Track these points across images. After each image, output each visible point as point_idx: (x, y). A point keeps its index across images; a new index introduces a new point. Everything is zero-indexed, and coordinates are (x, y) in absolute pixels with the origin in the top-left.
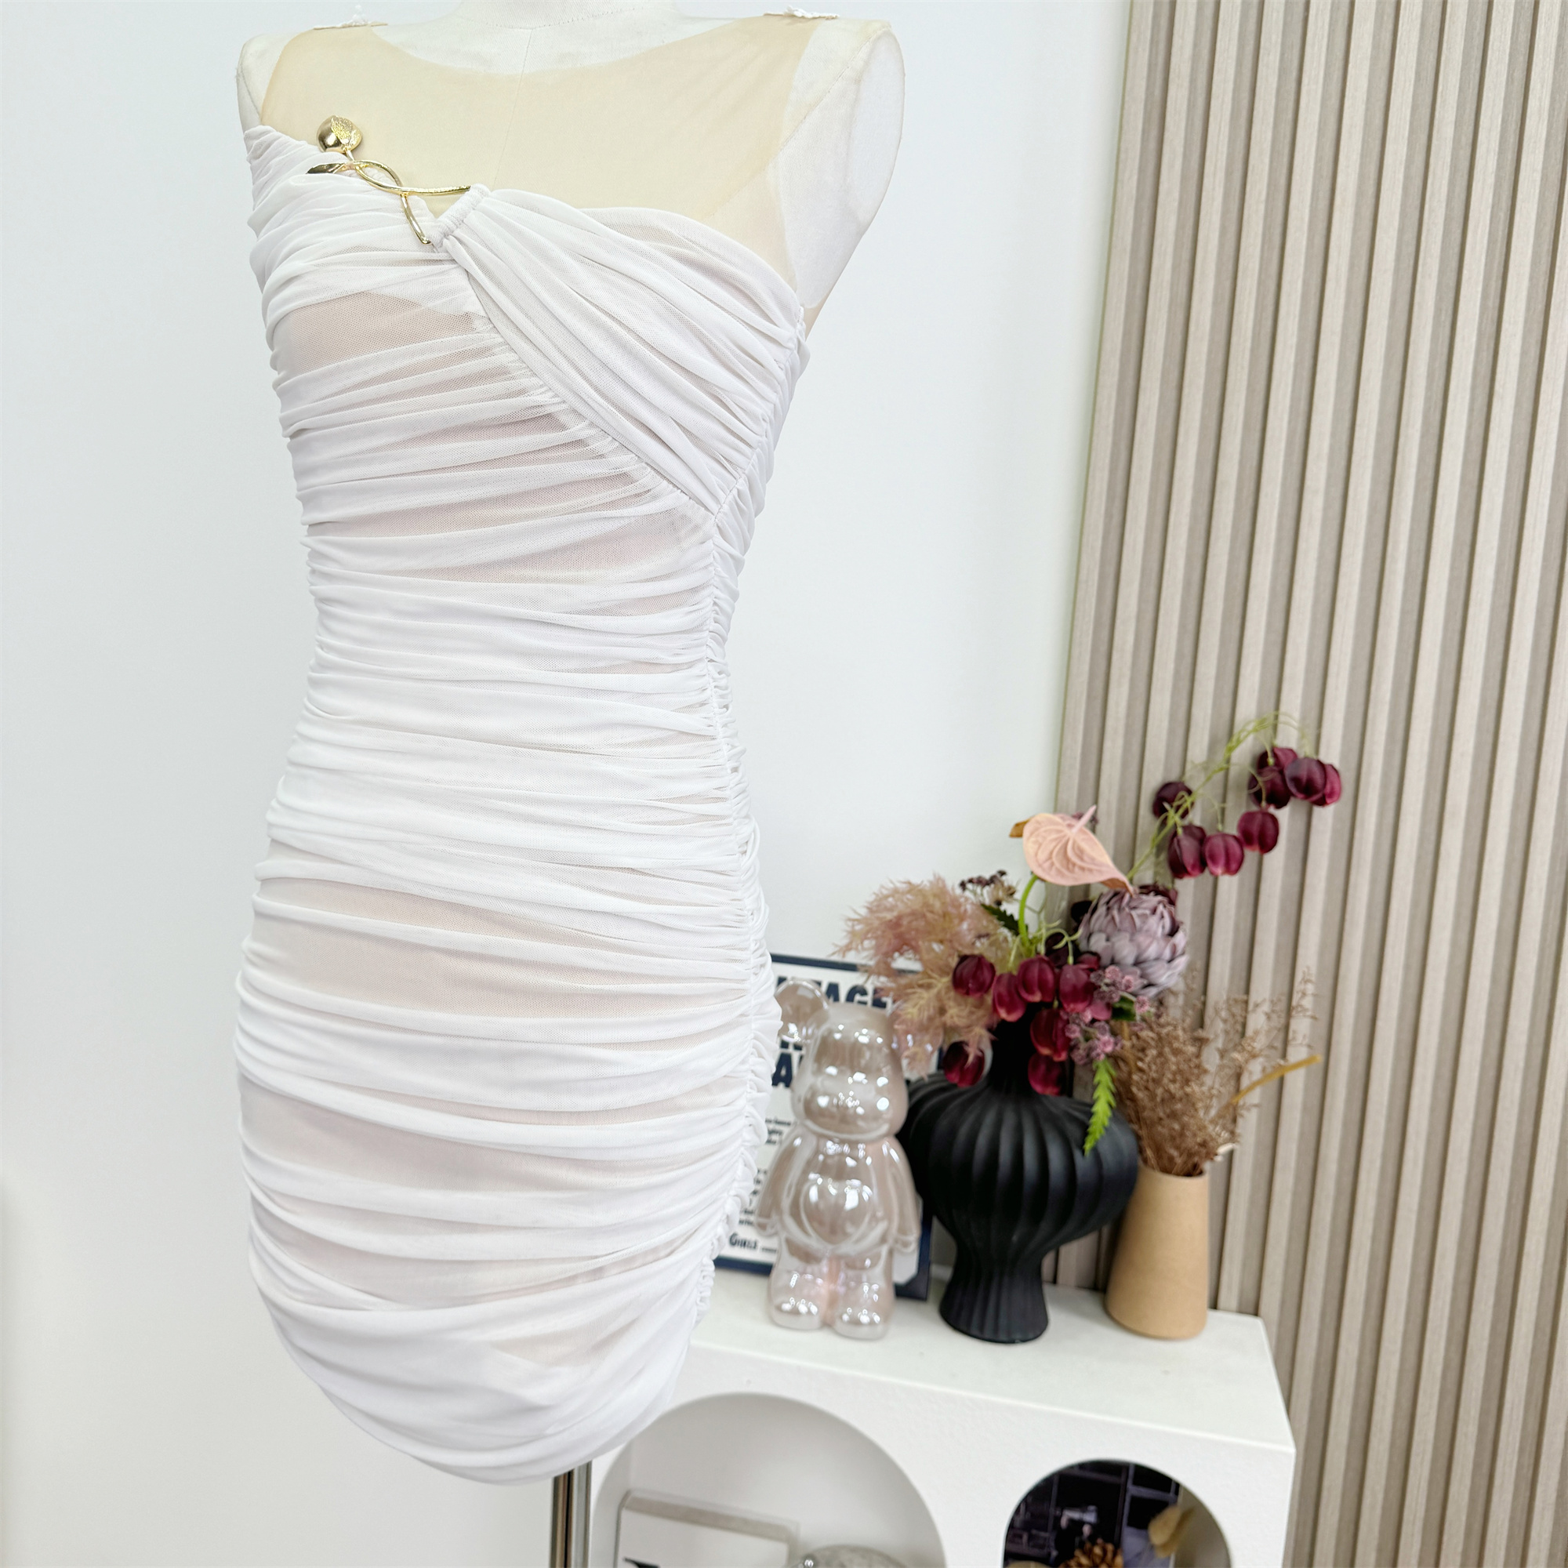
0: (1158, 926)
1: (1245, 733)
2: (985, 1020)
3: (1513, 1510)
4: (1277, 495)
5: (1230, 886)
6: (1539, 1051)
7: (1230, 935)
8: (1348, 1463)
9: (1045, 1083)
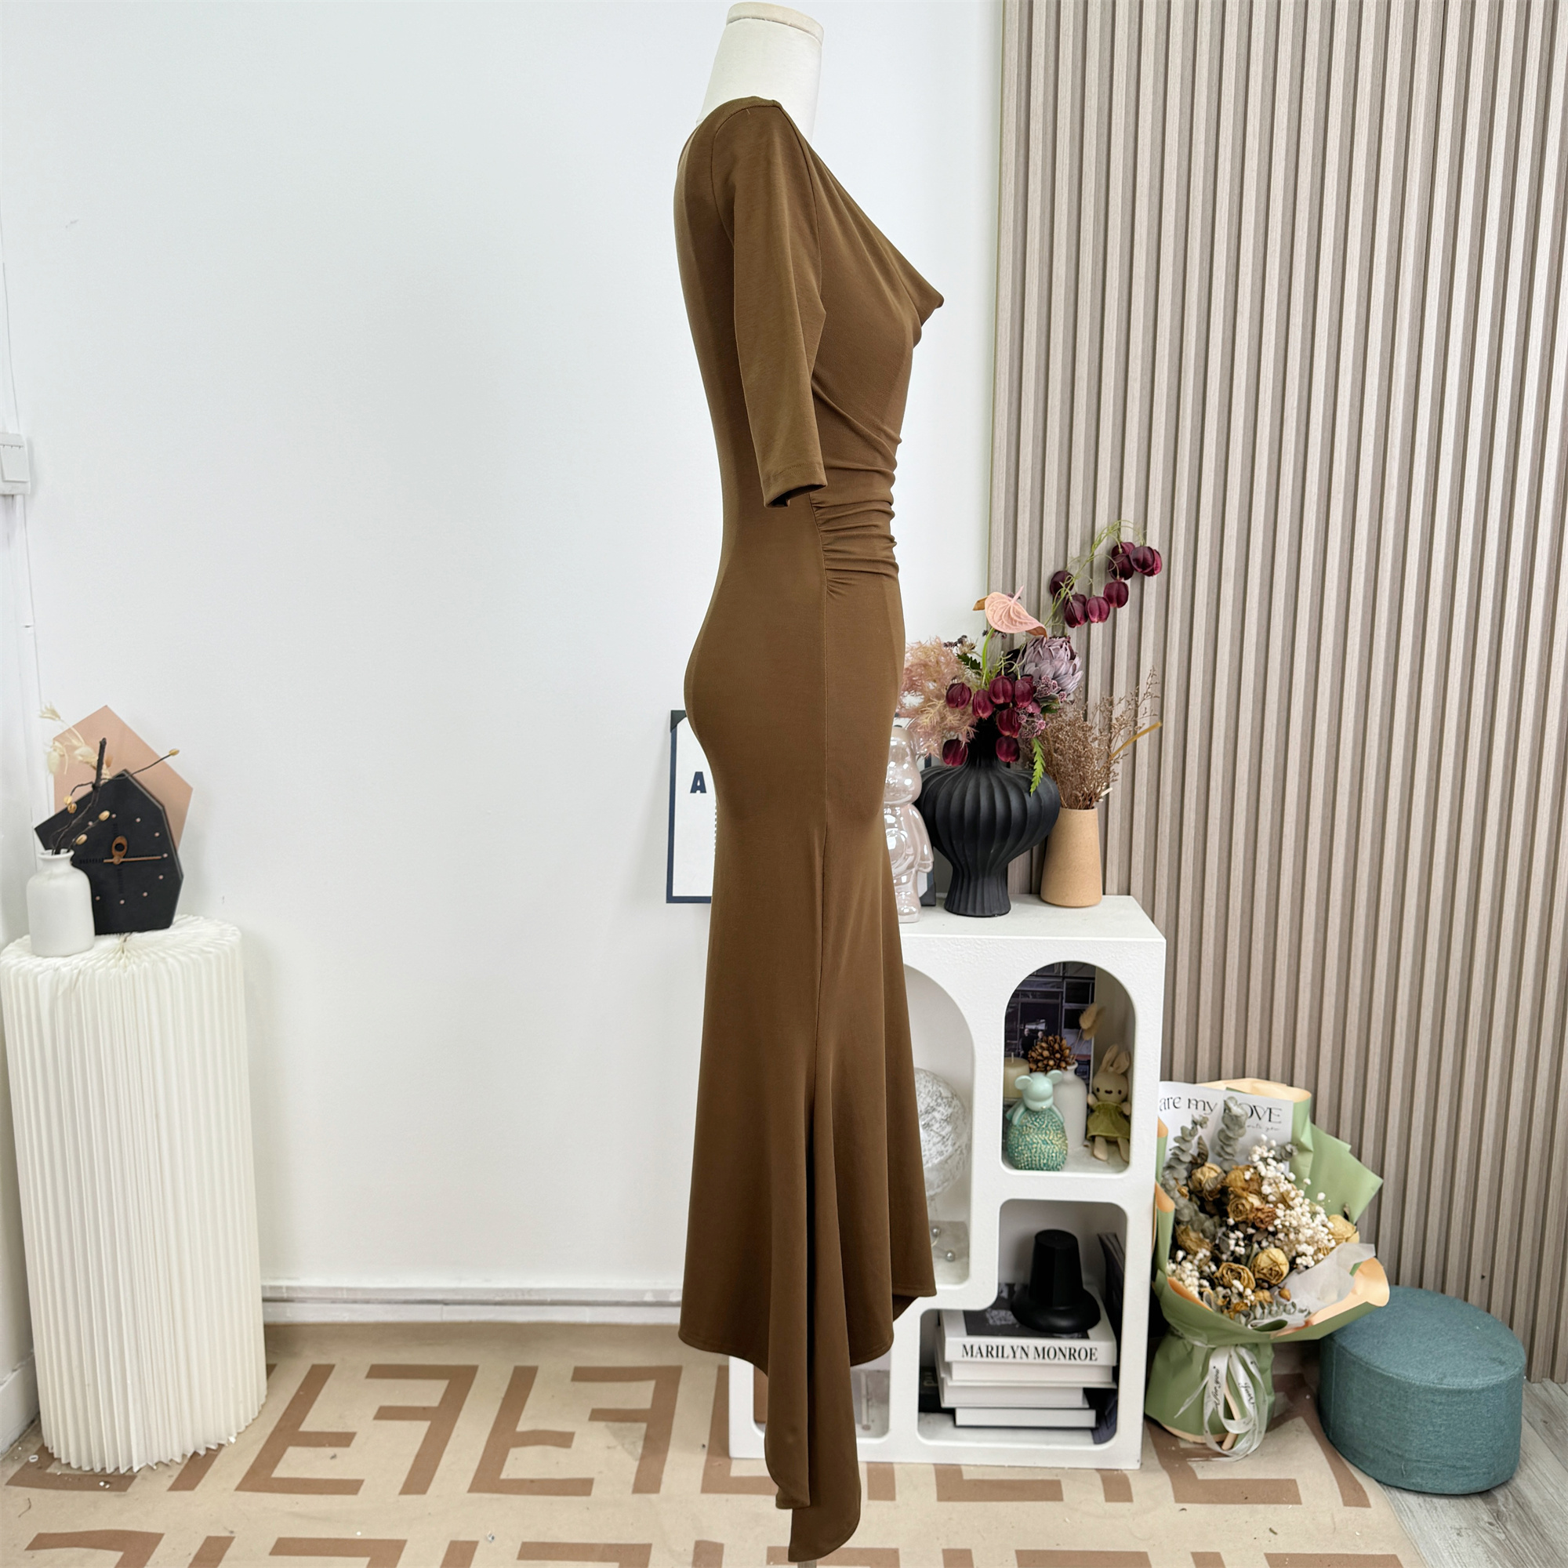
0: (1064, 654)
1: (1103, 536)
2: (969, 722)
3: (1287, 993)
4: (1113, 383)
5: (1098, 628)
6: (1284, 714)
7: (1100, 664)
8: (1189, 979)
9: (1007, 756)
